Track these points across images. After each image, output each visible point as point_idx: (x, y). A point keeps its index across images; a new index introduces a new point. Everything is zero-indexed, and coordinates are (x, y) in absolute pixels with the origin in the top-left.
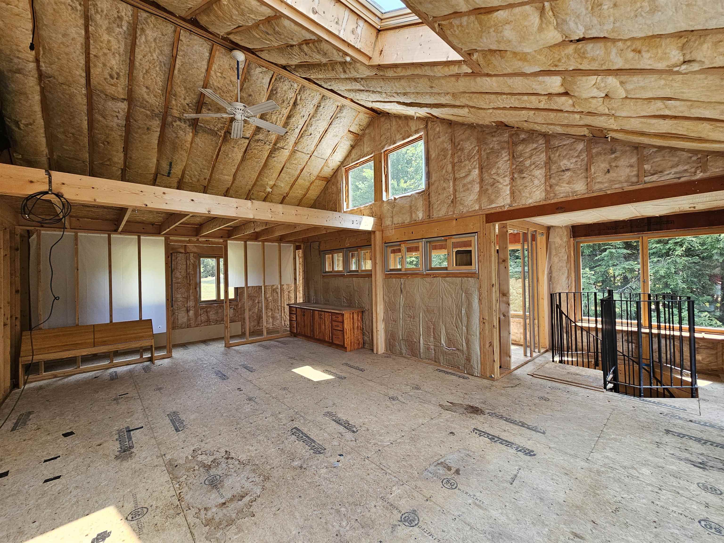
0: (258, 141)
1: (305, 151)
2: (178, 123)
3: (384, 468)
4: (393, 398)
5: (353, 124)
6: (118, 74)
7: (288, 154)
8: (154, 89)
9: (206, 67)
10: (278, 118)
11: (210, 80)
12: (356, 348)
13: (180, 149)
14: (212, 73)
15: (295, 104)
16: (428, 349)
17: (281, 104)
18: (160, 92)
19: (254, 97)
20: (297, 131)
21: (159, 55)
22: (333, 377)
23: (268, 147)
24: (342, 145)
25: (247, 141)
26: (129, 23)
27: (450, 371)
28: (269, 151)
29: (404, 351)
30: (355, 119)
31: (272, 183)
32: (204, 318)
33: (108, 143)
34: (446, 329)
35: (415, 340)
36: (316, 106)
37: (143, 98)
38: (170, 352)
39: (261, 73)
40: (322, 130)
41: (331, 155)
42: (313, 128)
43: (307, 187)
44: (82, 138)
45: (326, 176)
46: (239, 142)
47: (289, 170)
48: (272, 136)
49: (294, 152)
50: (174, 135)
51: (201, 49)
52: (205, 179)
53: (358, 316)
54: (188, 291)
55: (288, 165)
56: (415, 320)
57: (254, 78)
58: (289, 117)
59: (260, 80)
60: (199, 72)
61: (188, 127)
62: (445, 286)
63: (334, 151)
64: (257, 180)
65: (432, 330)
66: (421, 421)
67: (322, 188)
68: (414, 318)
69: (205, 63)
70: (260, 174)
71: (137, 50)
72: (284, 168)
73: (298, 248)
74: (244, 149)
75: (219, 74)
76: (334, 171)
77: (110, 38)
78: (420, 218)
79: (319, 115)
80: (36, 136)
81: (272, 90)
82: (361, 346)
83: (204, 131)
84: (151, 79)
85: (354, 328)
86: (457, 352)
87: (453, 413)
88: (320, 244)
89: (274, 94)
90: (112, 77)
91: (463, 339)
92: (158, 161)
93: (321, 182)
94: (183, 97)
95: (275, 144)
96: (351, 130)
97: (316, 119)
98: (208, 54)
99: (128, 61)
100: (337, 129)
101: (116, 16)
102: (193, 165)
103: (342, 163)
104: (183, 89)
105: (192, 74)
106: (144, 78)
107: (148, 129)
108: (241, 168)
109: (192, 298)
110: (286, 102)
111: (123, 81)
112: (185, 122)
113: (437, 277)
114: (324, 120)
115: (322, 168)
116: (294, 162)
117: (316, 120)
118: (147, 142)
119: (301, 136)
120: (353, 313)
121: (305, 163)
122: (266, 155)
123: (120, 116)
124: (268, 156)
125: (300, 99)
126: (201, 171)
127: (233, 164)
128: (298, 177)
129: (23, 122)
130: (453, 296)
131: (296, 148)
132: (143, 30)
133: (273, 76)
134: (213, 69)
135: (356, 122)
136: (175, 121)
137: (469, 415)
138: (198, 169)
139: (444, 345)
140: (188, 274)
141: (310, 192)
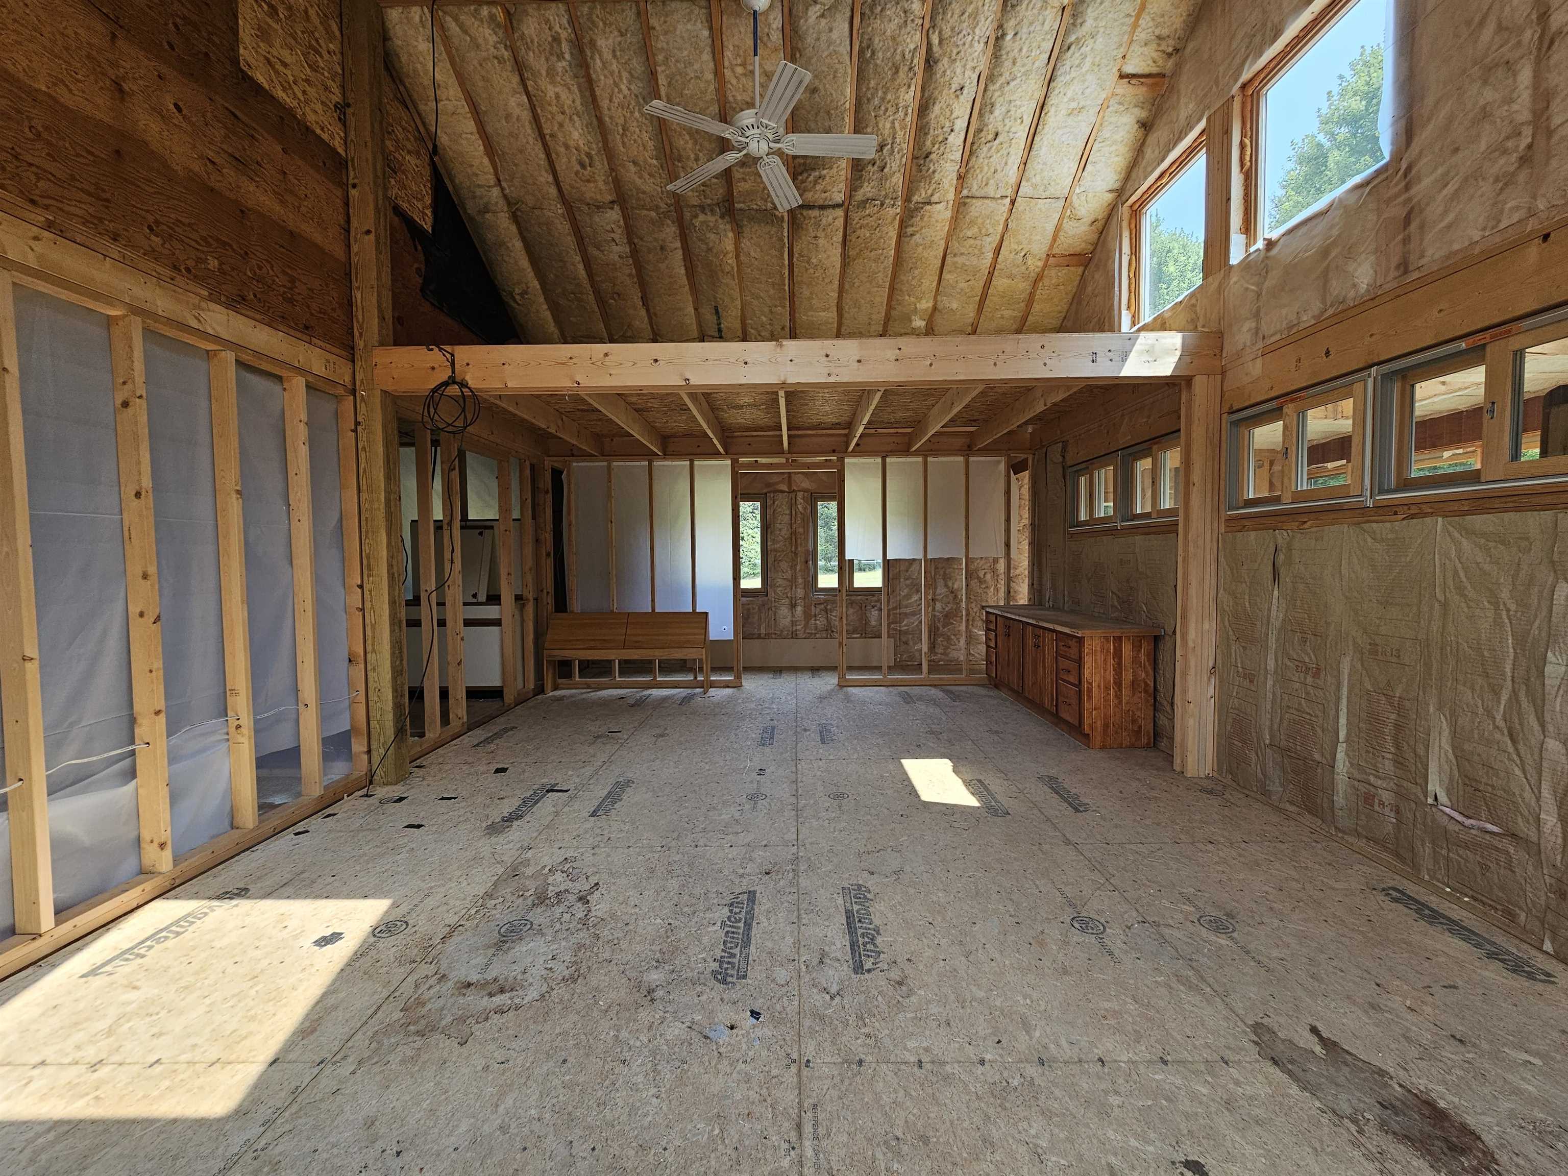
0: (864, 203)
1: (991, 191)
2: (702, 217)
3: (808, 1129)
4: (1084, 924)
5: (1135, 47)
6: (589, 155)
7: (948, 214)
8: (645, 161)
9: (711, 65)
10: (897, 125)
11: (728, 93)
12: (1125, 743)
13: (720, 274)
14: (727, 73)
15: (930, 62)
16: (1369, 799)
17: (893, 79)
18: (655, 162)
19: (823, 92)
20: (956, 140)
21: (630, 82)
22: (976, 804)
23: (891, 212)
24: (1106, 133)
25: (840, 213)
26: (570, 41)
27: (1456, 913)
28: (897, 222)
29: (1275, 787)
30: (1135, 25)
31: (926, 304)
32: (821, 622)
33: (619, 295)
34: (1454, 734)
35: (1317, 757)
36: (992, 42)
37: (638, 189)
38: (738, 677)
39: (822, 16)
40: (1027, 109)
41: (1076, 179)
42: (997, 112)
43: (1025, 296)
44: (584, 297)
45: (1078, 250)
46: (824, 221)
47: (960, 260)
48: (894, 180)
49: (961, 205)
50: (704, 247)
51: (689, 26)
52: (783, 328)
53: (1137, 648)
54: (793, 567)
55: (954, 245)
56: (1320, 683)
57: (810, 40)
58: (924, 108)
59: (824, 37)
60: (702, 85)
61: (720, 221)
62: (1459, 551)
63: (1084, 162)
64: (890, 308)
65: (1389, 729)
66: (1108, 1045)
67: (1072, 287)
68: (1317, 675)
69: (706, 56)
70: (892, 289)
71: (598, 92)
72: (948, 258)
73: (1017, 467)
74: (840, 233)
75: (739, 70)
76: (1099, 225)
77: (557, 90)
78: (1363, 287)
79: (1008, 64)
80: (538, 311)
81: (861, 52)
82: (1144, 740)
83: (751, 219)
84: (635, 141)
85: (1118, 684)
86: (1505, 844)
87: (1294, 1090)
88: (1064, 449)
89: (868, 62)
90: (583, 166)
91: (1546, 793)
92: (696, 309)
93: (1065, 270)
94: (692, 156)
95: (908, 200)
96: (1129, 69)
97: (1002, 80)
98: (706, 33)
99: (595, 122)
100: (1076, 87)
101: (550, 39)
102: (755, 302)
103: (1120, 194)
104: (687, 137)
105: (692, 97)
106: (624, 143)
107: (662, 248)
108: (847, 286)
109: (800, 580)
110: (903, 70)
111: (600, 166)
112: (712, 210)
113: (1426, 515)
114: (1026, 74)
115: (1058, 229)
116: (969, 234)
117: (1002, 87)
118: (670, 277)
119: (970, 150)
120: (1118, 639)
121: (1000, 228)
122: (893, 234)
123: (617, 236)
124: (900, 236)
125: (940, 42)
126: (771, 312)
127: (827, 281)
128: (991, 274)
129: (517, 291)
130: (1505, 594)
131: (965, 192)
132: (592, 43)
133: (852, 10)
134: (726, 64)
135: (1141, 35)
136: (696, 216)
137: (1377, 1140)
138: (766, 310)
139: (1443, 798)
140: (793, 533)
141: (1036, 307)
